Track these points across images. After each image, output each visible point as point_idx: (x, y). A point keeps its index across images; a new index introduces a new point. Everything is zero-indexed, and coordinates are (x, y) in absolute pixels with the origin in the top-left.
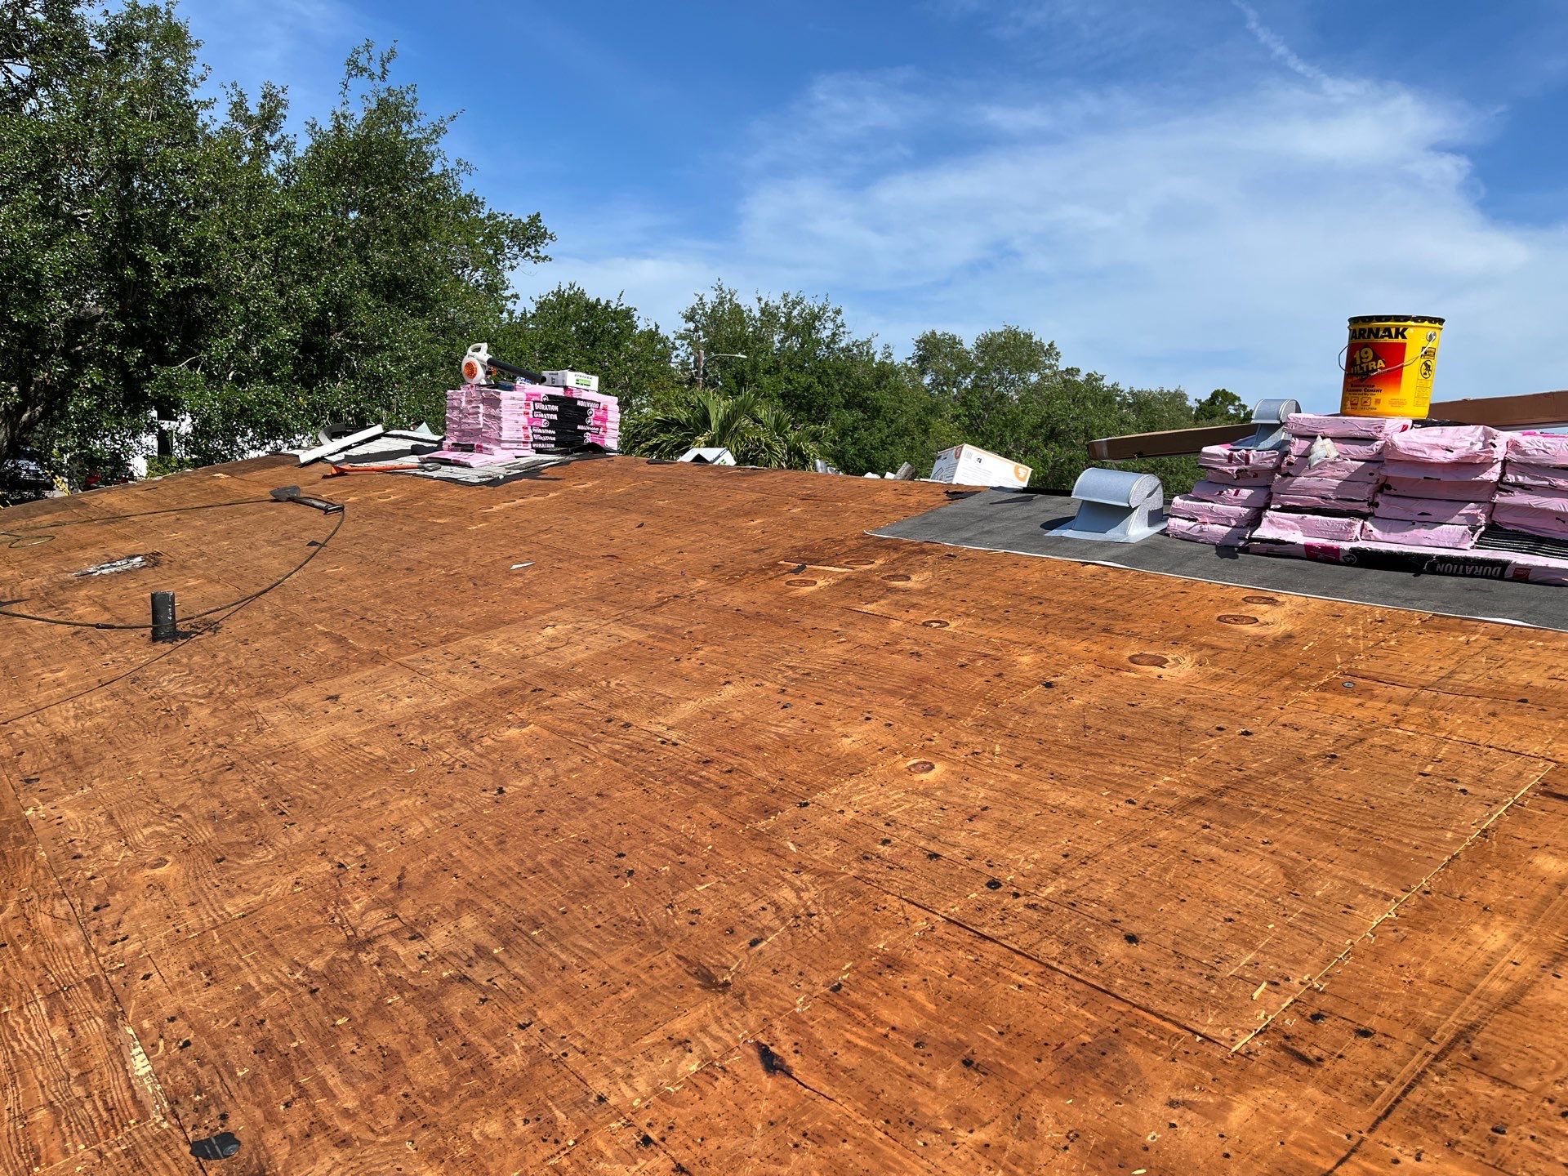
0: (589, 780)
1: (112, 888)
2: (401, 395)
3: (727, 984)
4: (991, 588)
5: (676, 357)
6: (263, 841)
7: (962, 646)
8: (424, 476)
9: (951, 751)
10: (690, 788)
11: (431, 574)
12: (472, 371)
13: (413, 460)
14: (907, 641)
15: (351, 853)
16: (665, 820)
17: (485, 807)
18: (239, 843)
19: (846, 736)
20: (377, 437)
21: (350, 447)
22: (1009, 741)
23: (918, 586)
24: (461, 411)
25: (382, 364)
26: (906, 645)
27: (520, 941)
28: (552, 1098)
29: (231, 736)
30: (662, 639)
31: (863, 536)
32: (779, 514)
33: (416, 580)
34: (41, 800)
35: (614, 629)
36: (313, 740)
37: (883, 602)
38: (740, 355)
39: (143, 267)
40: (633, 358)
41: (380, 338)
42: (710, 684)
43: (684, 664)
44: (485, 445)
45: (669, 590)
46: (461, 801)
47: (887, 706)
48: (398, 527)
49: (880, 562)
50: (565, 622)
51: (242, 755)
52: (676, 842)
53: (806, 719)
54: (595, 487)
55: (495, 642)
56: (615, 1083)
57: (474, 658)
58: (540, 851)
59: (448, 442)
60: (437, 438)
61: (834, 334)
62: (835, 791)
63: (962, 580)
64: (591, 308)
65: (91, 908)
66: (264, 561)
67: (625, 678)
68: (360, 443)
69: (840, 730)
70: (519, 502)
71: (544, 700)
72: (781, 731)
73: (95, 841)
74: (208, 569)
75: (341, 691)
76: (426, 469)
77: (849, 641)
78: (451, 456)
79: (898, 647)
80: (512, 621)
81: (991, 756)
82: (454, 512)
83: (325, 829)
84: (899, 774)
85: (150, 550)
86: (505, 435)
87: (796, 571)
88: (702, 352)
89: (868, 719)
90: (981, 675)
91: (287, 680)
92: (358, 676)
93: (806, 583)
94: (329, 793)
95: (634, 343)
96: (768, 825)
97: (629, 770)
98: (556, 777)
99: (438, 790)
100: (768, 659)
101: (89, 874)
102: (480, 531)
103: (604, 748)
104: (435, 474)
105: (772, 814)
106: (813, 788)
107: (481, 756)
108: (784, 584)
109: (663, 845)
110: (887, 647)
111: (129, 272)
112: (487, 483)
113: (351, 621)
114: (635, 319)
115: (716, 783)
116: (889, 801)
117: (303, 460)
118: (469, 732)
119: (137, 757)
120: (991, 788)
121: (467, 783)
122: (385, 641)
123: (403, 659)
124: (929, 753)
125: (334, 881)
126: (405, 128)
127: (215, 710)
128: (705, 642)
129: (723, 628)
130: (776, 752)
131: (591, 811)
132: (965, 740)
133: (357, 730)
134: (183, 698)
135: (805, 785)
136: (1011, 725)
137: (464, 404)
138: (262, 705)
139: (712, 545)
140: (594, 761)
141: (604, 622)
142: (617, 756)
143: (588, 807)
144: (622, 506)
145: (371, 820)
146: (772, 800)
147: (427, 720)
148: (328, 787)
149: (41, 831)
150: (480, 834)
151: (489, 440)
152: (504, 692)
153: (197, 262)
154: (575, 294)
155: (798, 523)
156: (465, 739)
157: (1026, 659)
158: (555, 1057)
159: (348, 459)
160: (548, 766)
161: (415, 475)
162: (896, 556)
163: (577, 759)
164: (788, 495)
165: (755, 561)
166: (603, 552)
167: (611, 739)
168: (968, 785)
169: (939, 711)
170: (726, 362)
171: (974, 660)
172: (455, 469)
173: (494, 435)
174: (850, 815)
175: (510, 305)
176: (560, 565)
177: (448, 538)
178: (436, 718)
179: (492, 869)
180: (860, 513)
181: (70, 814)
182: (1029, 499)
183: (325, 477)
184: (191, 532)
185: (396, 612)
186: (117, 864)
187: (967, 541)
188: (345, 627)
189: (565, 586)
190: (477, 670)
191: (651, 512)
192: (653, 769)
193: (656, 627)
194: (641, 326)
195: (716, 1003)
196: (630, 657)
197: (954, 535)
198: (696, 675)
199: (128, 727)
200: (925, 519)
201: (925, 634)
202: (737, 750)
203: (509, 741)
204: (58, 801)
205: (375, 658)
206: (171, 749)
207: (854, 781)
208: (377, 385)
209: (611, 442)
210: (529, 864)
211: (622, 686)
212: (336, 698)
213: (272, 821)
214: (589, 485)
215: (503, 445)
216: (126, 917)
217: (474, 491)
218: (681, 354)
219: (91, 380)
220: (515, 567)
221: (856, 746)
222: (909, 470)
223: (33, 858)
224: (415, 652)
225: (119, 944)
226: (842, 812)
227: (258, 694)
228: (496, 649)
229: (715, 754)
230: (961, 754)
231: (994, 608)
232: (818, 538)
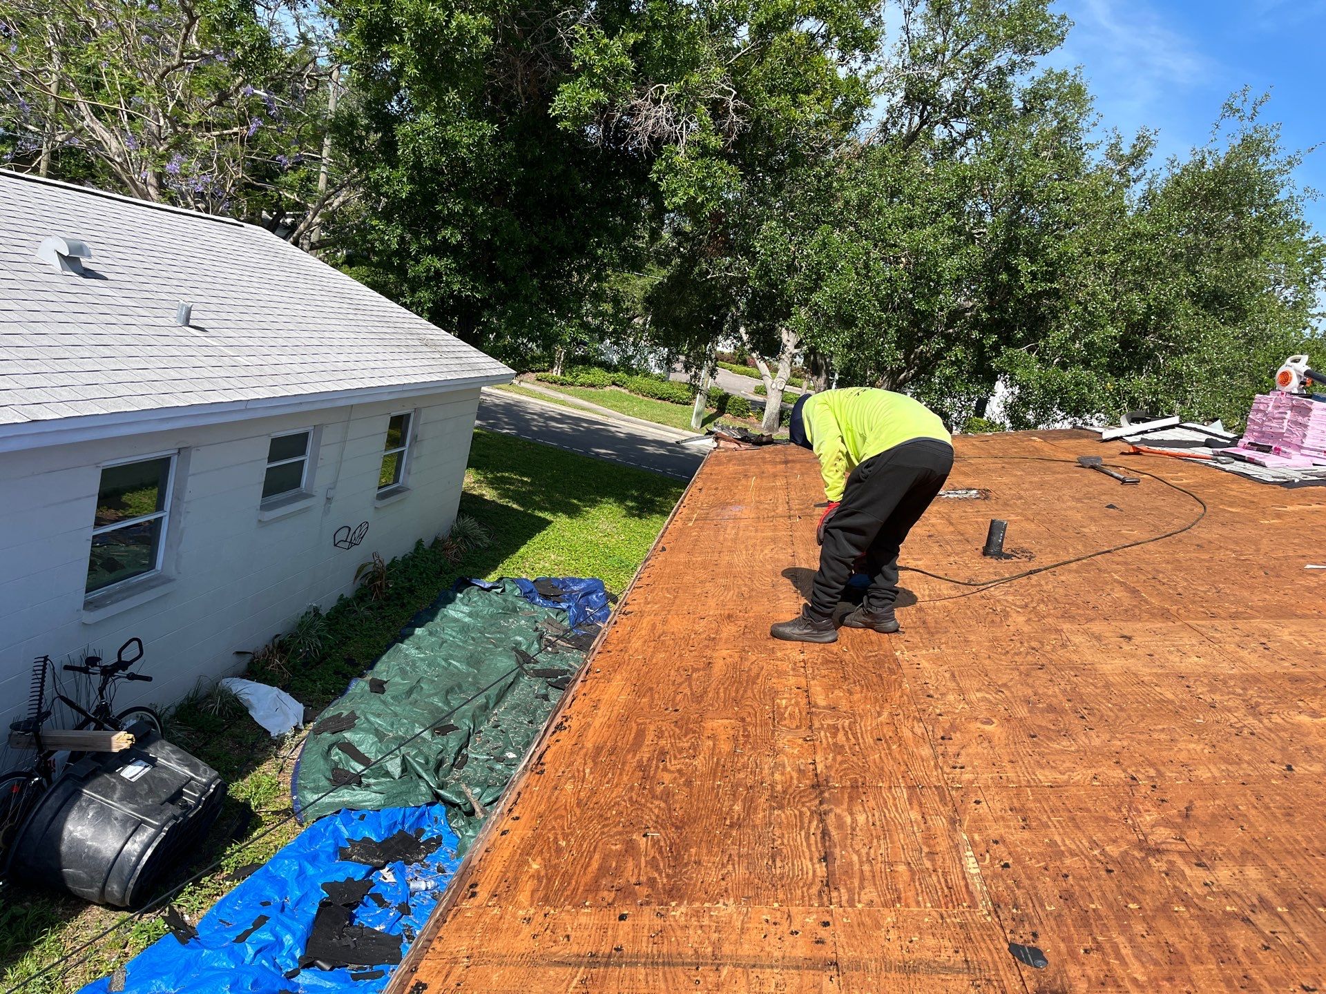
1: (954, 727)
6: (1067, 734)
8: (1217, 468)
11: (1221, 554)
12: (1285, 380)
13: (1207, 451)
15: (1143, 771)
17: (1273, 776)
18: (1049, 729)
20: (1172, 427)
21: (1146, 432)
24: (1266, 415)
25: (1186, 364)
29: (1042, 643)
33: (1206, 556)
34: (906, 647)
36: (1109, 667)
39: (1014, 273)
41: (1190, 341)
44: (1283, 449)
46: (1248, 763)
48: (1189, 507)
51: (1051, 661)
55: (1286, 631)
57: (1264, 640)
59: (1245, 441)
60: (1231, 435)
65: (939, 737)
66: (1069, 513)
68: (1155, 430)
70: (1315, 507)
73: (943, 690)
74: (1024, 510)
75: (1135, 634)
76: (1219, 461)
78: (1246, 453)
80: (1304, 616)
82: (1245, 504)
83: (1119, 743)
85: (982, 487)
86: (1308, 442)
91: (1087, 612)
92: (1149, 625)
94: (1123, 715)
99: (1226, 746)
101: (938, 711)
102: (1270, 527)
104: (1227, 467)
107: (1270, 730)
111: (1004, 277)
112: (1281, 484)
113: (1144, 578)
117: (1105, 436)
118: (1258, 704)
119: (972, 638)
121: (1255, 749)
122: (1176, 602)
123: (1191, 622)
125: (1127, 789)
126: (1262, 160)
127: (1029, 619)
133: (1148, 670)
134: (1005, 604)
137: (1270, 409)
138: (1066, 626)
145: (1160, 750)
147: (1216, 682)
148: (1122, 709)
149: (906, 669)
150: (1267, 800)
151: (1289, 445)
152: (1295, 679)
153: (1055, 271)
156: (1253, 709)
159: (1143, 441)
161: (1206, 464)
172: (1248, 465)
173: (1295, 440)
177: (1239, 526)
178: (1225, 683)
181: (924, 664)
183: (1123, 453)
184: (1013, 479)
185: (1186, 580)
186: (957, 711)
188: (1138, 582)
190: (1266, 651)
199: (966, 614)
203: (1299, 726)
204: (917, 652)
205: (1165, 615)
206: (996, 639)
208: (1177, 381)
212: (1130, 638)
213: (1073, 719)
215: (1303, 451)
216: (963, 752)
217: (1266, 489)
219: (956, 355)
220: (1309, 566)
223: (901, 687)
224: (1203, 619)
225: (958, 770)
227: (1063, 616)
228: (1287, 638)
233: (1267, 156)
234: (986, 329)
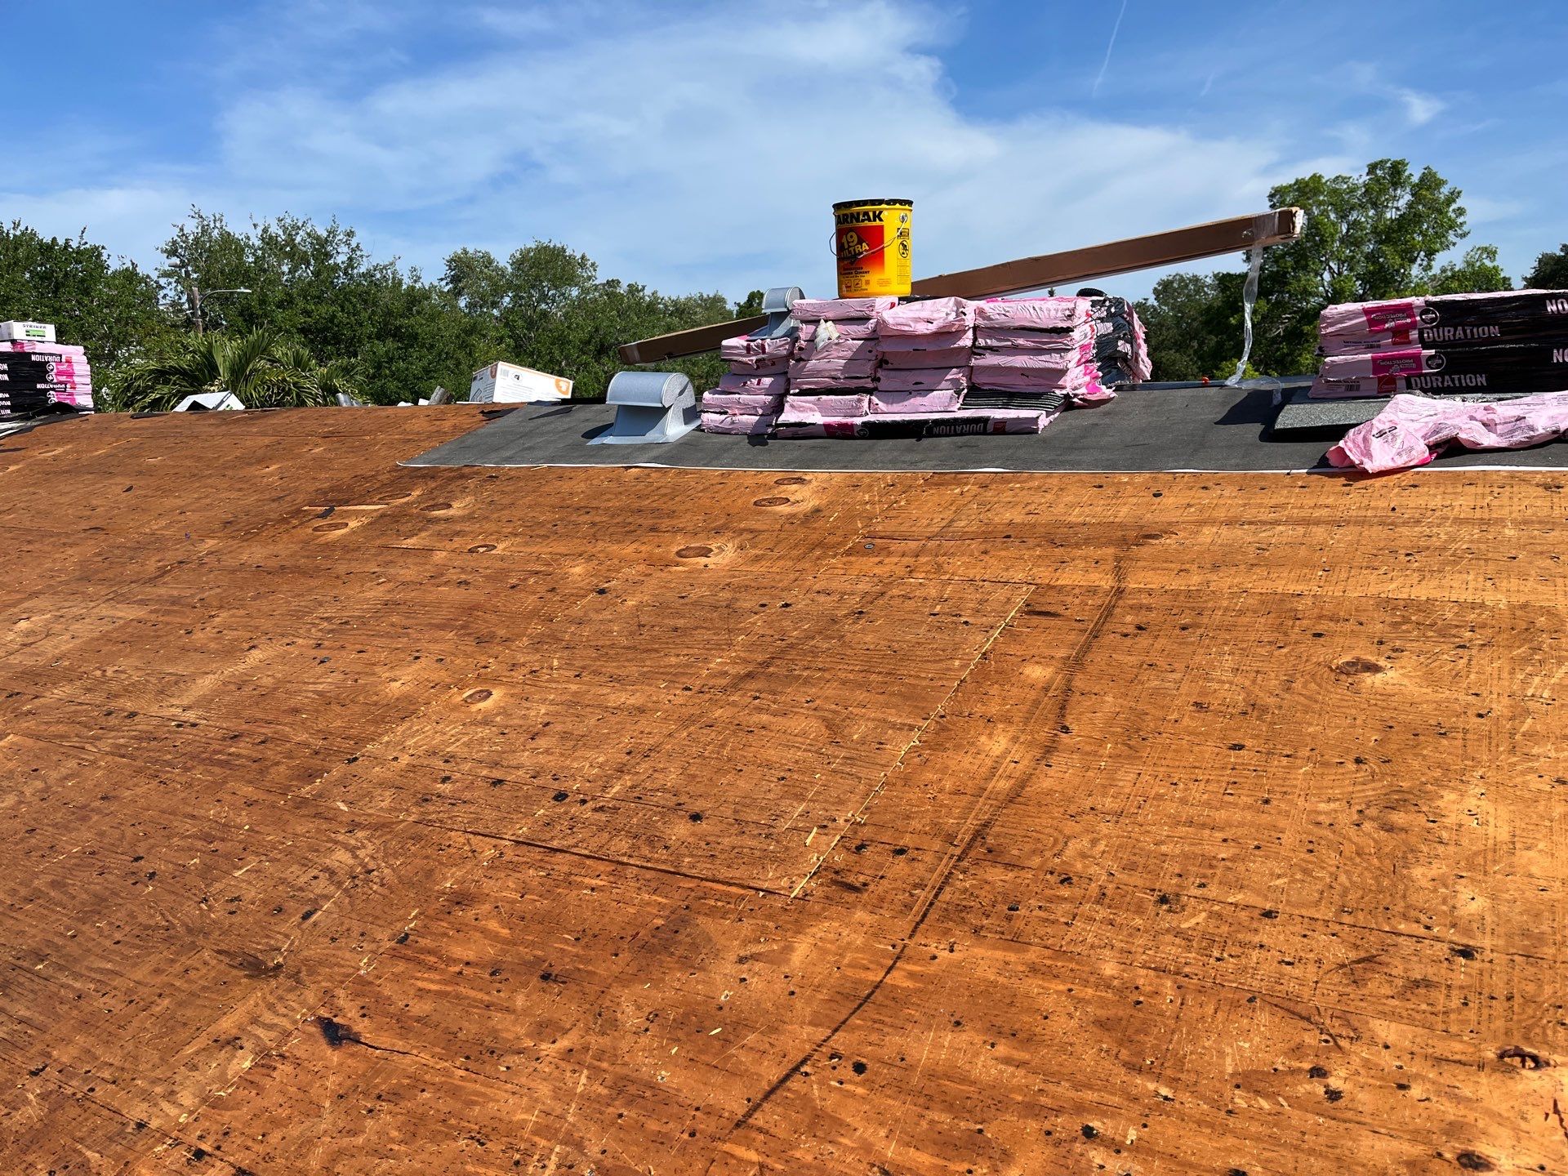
0: (89, 784)
3: (279, 966)
4: (538, 504)
5: (164, 297)
7: (513, 566)
9: (508, 674)
10: (217, 770)
14: (452, 571)
16: (189, 810)
19: (395, 680)
22: (566, 653)
23: (461, 513)
26: (452, 574)
27: (22, 980)
28: (81, 1140)
30: (167, 613)
31: (396, 469)
32: (299, 456)
35: (105, 610)
37: (423, 534)
38: (242, 290)
40: (110, 303)
42: (231, 652)
43: (198, 636)
45: (171, 556)
47: (436, 641)
49: (416, 493)
50: (42, 612)
52: (207, 829)
53: (348, 670)
54: (67, 453)
56: (155, 1105)
58: (36, 875)
61: (350, 259)
62: (386, 739)
63: (506, 501)
64: (47, 249)
67: (124, 663)
69: (387, 675)
71: (24, 704)
72: (320, 687)
77: (389, 581)
79: (444, 579)
81: (549, 672)
84: (456, 708)
87: (323, 516)
88: (195, 289)
89: (417, 658)
90: (534, 593)
93: (337, 527)
95: (107, 285)
96: (313, 790)
97: (139, 763)
98: (47, 789)
100: (298, 615)
103: (105, 745)
105: (317, 777)
106: (360, 741)
108: (310, 531)
109: (189, 837)
110: (433, 581)
114: (104, 257)
115: (248, 758)
116: (446, 737)
120: (552, 702)
124: (486, 680)
128: (221, 607)
129: (242, 589)
130: (317, 711)
131: (95, 818)
132: (522, 660)
135: (352, 739)
136: (567, 637)
139: (222, 500)
140: (93, 763)
141: (92, 604)
142: (123, 751)
143: (91, 814)
144: (102, 468)
146: (316, 762)
154: (23, 234)
155: (321, 464)
157: (578, 570)
158: (79, 1096)
160: (36, 778)
162: (433, 485)
163: (72, 764)
164: (308, 435)
165: (274, 510)
166: (85, 525)
167: (113, 734)
168: (528, 705)
169: (493, 636)
170: (227, 299)
171: (525, 579)
174: (405, 760)
176: (30, 547)
180: (390, 445)
182: (569, 411)
187: (509, 460)
189: (38, 571)
191: (140, 473)
192: (169, 757)
193: (159, 600)
194: (114, 265)
195: (267, 990)
196: (128, 639)
197: (493, 455)
198: (213, 645)
200: (463, 442)
201: (470, 561)
202: (271, 717)
207: (406, 725)
209: (86, 400)
210: (23, 892)
211: (122, 672)
214: (59, 450)
218: (170, 292)
221: (405, 688)
222: (443, 394)
226: (396, 759)
229: (245, 727)
230: (518, 676)
231: (541, 524)
232: (346, 476)
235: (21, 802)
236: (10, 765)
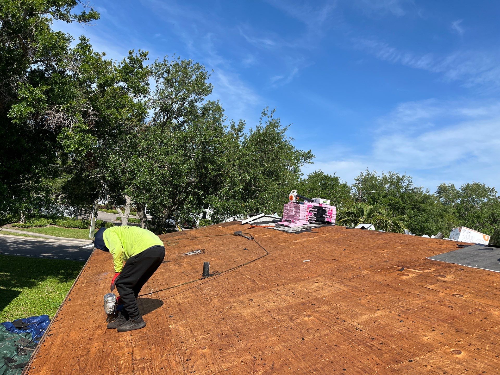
0: (332, 339)
1: (191, 354)
2: (270, 204)
4: (480, 283)
5: (352, 192)
6: (232, 345)
7: (470, 305)
8: (276, 230)
9: (468, 347)
10: (367, 348)
11: (279, 262)
12: (291, 198)
13: (273, 224)
14: (447, 301)
15: (258, 353)
16: (359, 359)
17: (298, 344)
18: (226, 345)
19: (425, 336)
20: (263, 217)
21: (255, 220)
22: (492, 345)
23: (449, 280)
24: (288, 210)
25: (265, 195)
26: (446, 302)
29: (223, 309)
30: (354, 291)
31: (425, 259)
32: (393, 249)
33: (275, 263)
34: (173, 323)
35: (337, 285)
36: (246, 313)
37: (435, 285)
38: (374, 191)
39: (207, 169)
40: (338, 192)
41: (265, 187)
42: (372, 309)
43: (362, 301)
44: (294, 221)
45: (356, 273)
46: (291, 341)
47: (441, 326)
48: (269, 245)
49: (433, 269)
50: (321, 281)
51: (226, 315)
52: (364, 368)
53: (409, 327)
54: (329, 236)
55: (299, 286)
57: (293, 291)
58: (317, 363)
59: (283, 219)
60: (280, 217)
61: (408, 185)
62: (422, 357)
63: (467, 279)
64: (325, 177)
65: (186, 360)
66: (232, 254)
67: (342, 304)
68: (258, 218)
69: (423, 333)
70: (305, 239)
71: (316, 308)
72: (400, 331)
73: (187, 338)
74: (217, 255)
75: (254, 298)
76: (277, 227)
77: (423, 299)
78: (284, 223)
79: (444, 303)
80: (304, 280)
81: (485, 351)
82: (286, 241)
83: (250, 344)
84: (448, 354)
85: (202, 249)
86: (301, 218)
87: (401, 270)
88: (361, 190)
89: (433, 330)
90: (478, 318)
91: (239, 292)
92: (259, 293)
93: (405, 275)
94: (251, 332)
95: (338, 188)
96: (397, 367)
97: (345, 338)
98: (321, 337)
99: (284, 336)
100: (393, 303)
101: (185, 348)
102: (293, 248)
103: (336, 328)
104: (279, 229)
105: (398, 363)
106: (414, 355)
107: (296, 325)
108: (396, 274)
109: (359, 368)
110: (439, 303)
111: (203, 170)
112: (295, 233)
113: (256, 275)
114: (339, 180)
115: (377, 347)
116: (444, 364)
117: (243, 223)
118: (292, 316)
119: (199, 313)
120: (486, 364)
121: (292, 335)
122: (266, 282)
123: (271, 289)
124: (459, 347)
125: (253, 363)
126: (276, 129)
127: (219, 300)
128: (369, 293)
129: (375, 289)
130: (399, 339)
131: (333, 351)
132: (473, 343)
133: (258, 312)
134: (210, 295)
135: (410, 353)
136: (492, 339)
137: (289, 208)
138: (232, 300)
139: (370, 258)
140: (333, 333)
141: (334, 283)
142: (341, 332)
143: (332, 349)
144: (338, 242)
145: (263, 343)
146: (398, 357)
147: (280, 311)
148: (250, 330)
149: (174, 333)
150: (297, 354)
151: (296, 219)
152: (303, 304)
153: (220, 167)
154: (321, 173)
155: (400, 252)
156: (291, 319)
157: (496, 313)
159: (255, 223)
160: (318, 332)
161: (274, 229)
162: (439, 268)
163: (328, 331)
164: (396, 242)
165: (385, 265)
166: (333, 258)
167: (338, 325)
168: (476, 362)
169: (462, 330)
170: (369, 194)
171: (475, 312)
172: (285, 227)
173: (297, 218)
174: (429, 368)
175: (301, 177)
176: (319, 262)
177: (284, 250)
178: (282, 310)
179: (301, 367)
180: (423, 250)
181: (181, 328)
182: (492, 249)
183: (248, 228)
184: (213, 244)
185: (269, 273)
186: (193, 346)
187: (468, 264)
188: (254, 277)
189: (321, 269)
190: (294, 295)
191: (348, 245)
192: (354, 338)
193: (352, 286)
194: (341, 182)
196: (343, 296)
197: (462, 261)
198: (366, 305)
199: (196, 303)
200: (450, 254)
201: (454, 299)
202: (384, 336)
203: (305, 321)
204: (178, 324)
205: (263, 288)
206: (207, 311)
207: (429, 354)
208: (263, 201)
209: (333, 221)
210: (313, 367)
211: (342, 306)
212: (252, 300)
213: (234, 338)
214: (327, 235)
215: (300, 221)
216: (195, 364)
217: (291, 235)
218: (354, 191)
219: (190, 199)
220: (304, 261)
221: (429, 340)
222: (441, 235)
223: (171, 341)
224: (275, 287)
225: (193, 373)
226: (426, 366)
227: (230, 296)
228: (300, 289)
229: (376, 336)
230: (472, 349)
231: (481, 291)
232: (408, 258)
233: (278, 128)
234: (200, 188)
235: (314, 338)
236: (312, 326)
